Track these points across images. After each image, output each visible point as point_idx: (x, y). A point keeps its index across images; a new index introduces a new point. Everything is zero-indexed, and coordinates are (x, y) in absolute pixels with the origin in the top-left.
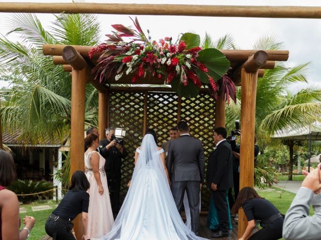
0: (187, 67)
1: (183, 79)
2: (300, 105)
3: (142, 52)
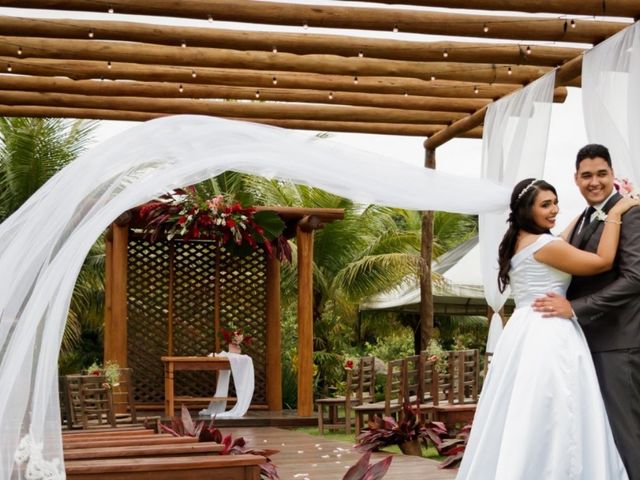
0: (241, 228)
1: (238, 238)
2: (383, 256)
3: (196, 212)
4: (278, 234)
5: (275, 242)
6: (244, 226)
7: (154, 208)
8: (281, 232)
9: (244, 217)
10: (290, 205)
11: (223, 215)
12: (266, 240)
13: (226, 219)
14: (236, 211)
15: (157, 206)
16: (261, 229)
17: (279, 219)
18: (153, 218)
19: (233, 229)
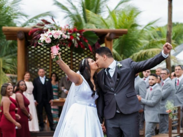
4: (95, 42)
5: (94, 46)
6: (78, 39)
7: (35, 31)
8: (97, 41)
9: (78, 34)
10: (108, 28)
11: (68, 33)
12: (89, 45)
13: (70, 35)
14: (75, 32)
15: (37, 30)
16: (87, 40)
17: (95, 35)
18: (35, 36)
19: (73, 40)
